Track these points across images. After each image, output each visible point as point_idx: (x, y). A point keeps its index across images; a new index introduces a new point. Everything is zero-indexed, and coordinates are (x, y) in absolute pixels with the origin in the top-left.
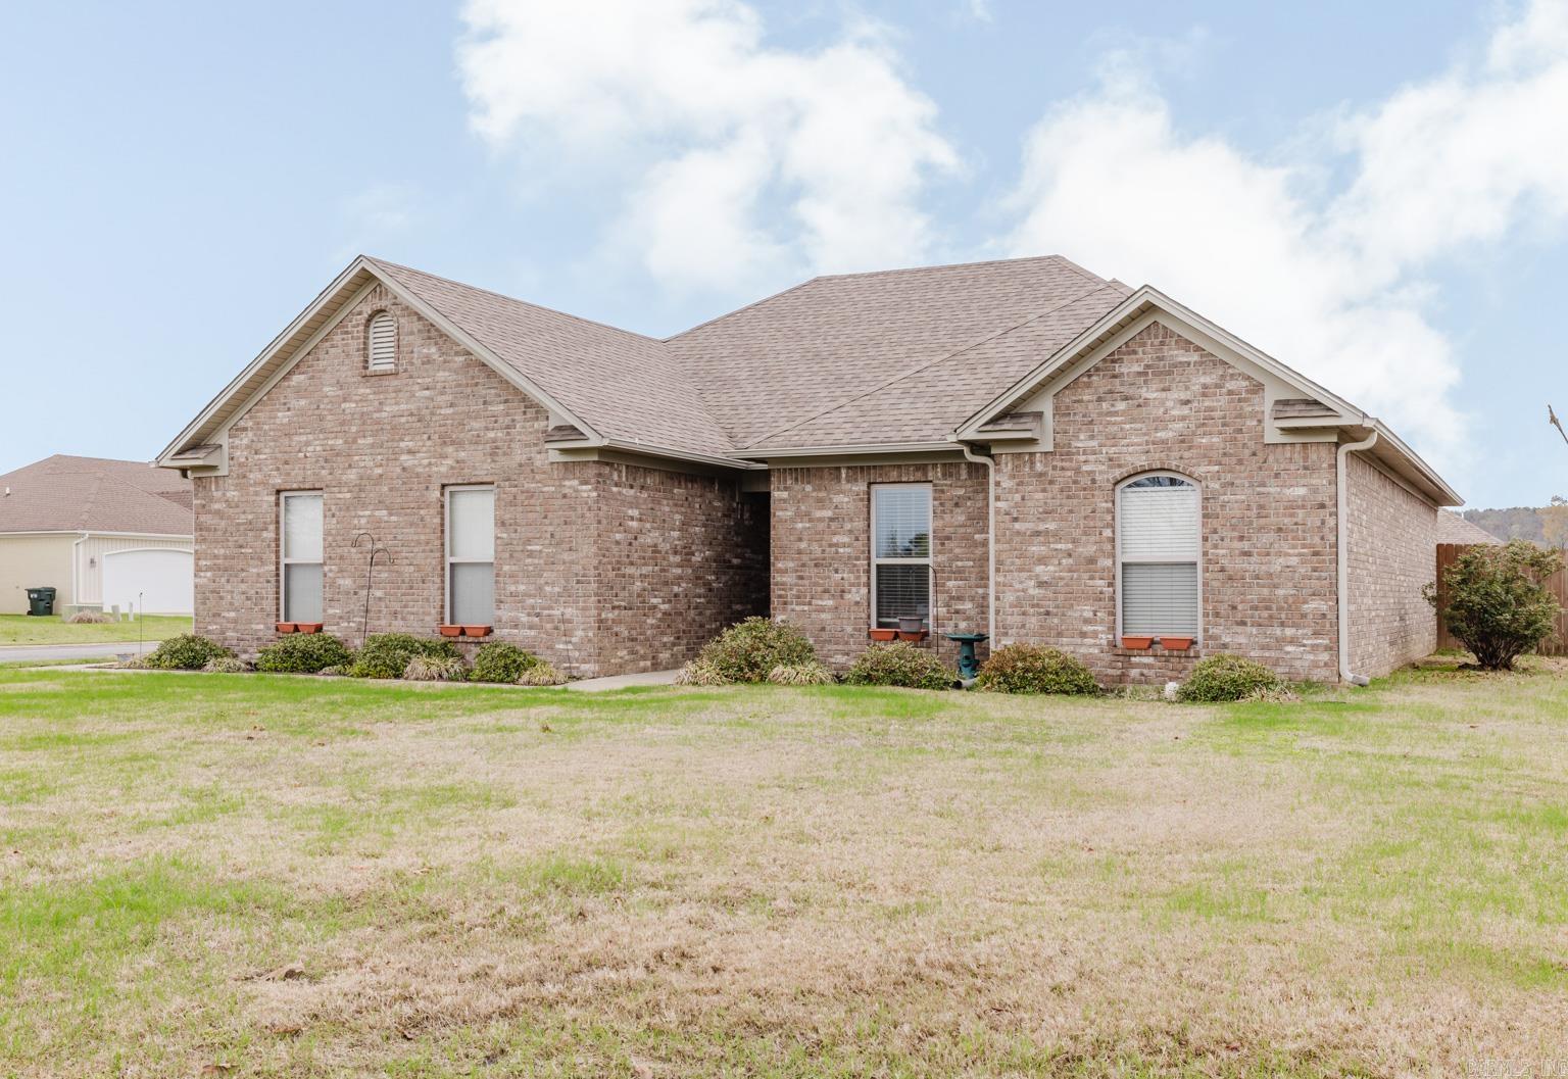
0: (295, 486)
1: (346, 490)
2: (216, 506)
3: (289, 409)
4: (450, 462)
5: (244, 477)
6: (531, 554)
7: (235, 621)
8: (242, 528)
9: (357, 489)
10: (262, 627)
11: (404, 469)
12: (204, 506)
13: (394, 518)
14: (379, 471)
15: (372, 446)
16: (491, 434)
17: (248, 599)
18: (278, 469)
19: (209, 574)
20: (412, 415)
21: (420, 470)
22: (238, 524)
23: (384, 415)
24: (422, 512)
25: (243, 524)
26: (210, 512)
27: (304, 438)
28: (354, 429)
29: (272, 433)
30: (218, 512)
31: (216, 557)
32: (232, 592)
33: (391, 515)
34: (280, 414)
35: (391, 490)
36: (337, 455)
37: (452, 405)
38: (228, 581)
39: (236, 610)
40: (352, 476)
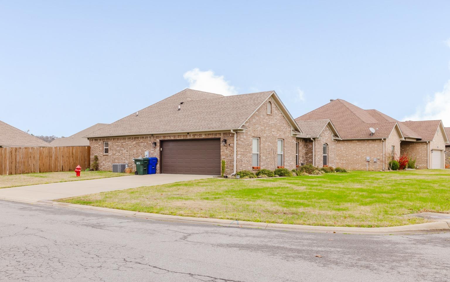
0: (256, 136)
1: (264, 138)
2: (242, 139)
3: (255, 119)
4: (279, 134)
5: (247, 133)
6: (289, 153)
7: (245, 167)
8: (246, 145)
9: (266, 138)
10: (250, 168)
11: (273, 135)
12: (239, 139)
13: (271, 145)
14: (269, 135)
15: (268, 129)
16: (284, 130)
17: (247, 161)
18: (253, 132)
19: (240, 156)
20: (274, 124)
21: (275, 135)
22: (246, 144)
23: (270, 123)
24: (275, 144)
25: (247, 144)
26: (240, 141)
27: (257, 126)
28: (265, 125)
29: (252, 124)
30: (242, 141)
31: (241, 152)
32: (244, 160)
33: (271, 144)
34: (254, 120)
35: (271, 139)
36: (263, 130)
37: (279, 123)
38: (244, 157)
39: (245, 164)
40: (265, 135)
